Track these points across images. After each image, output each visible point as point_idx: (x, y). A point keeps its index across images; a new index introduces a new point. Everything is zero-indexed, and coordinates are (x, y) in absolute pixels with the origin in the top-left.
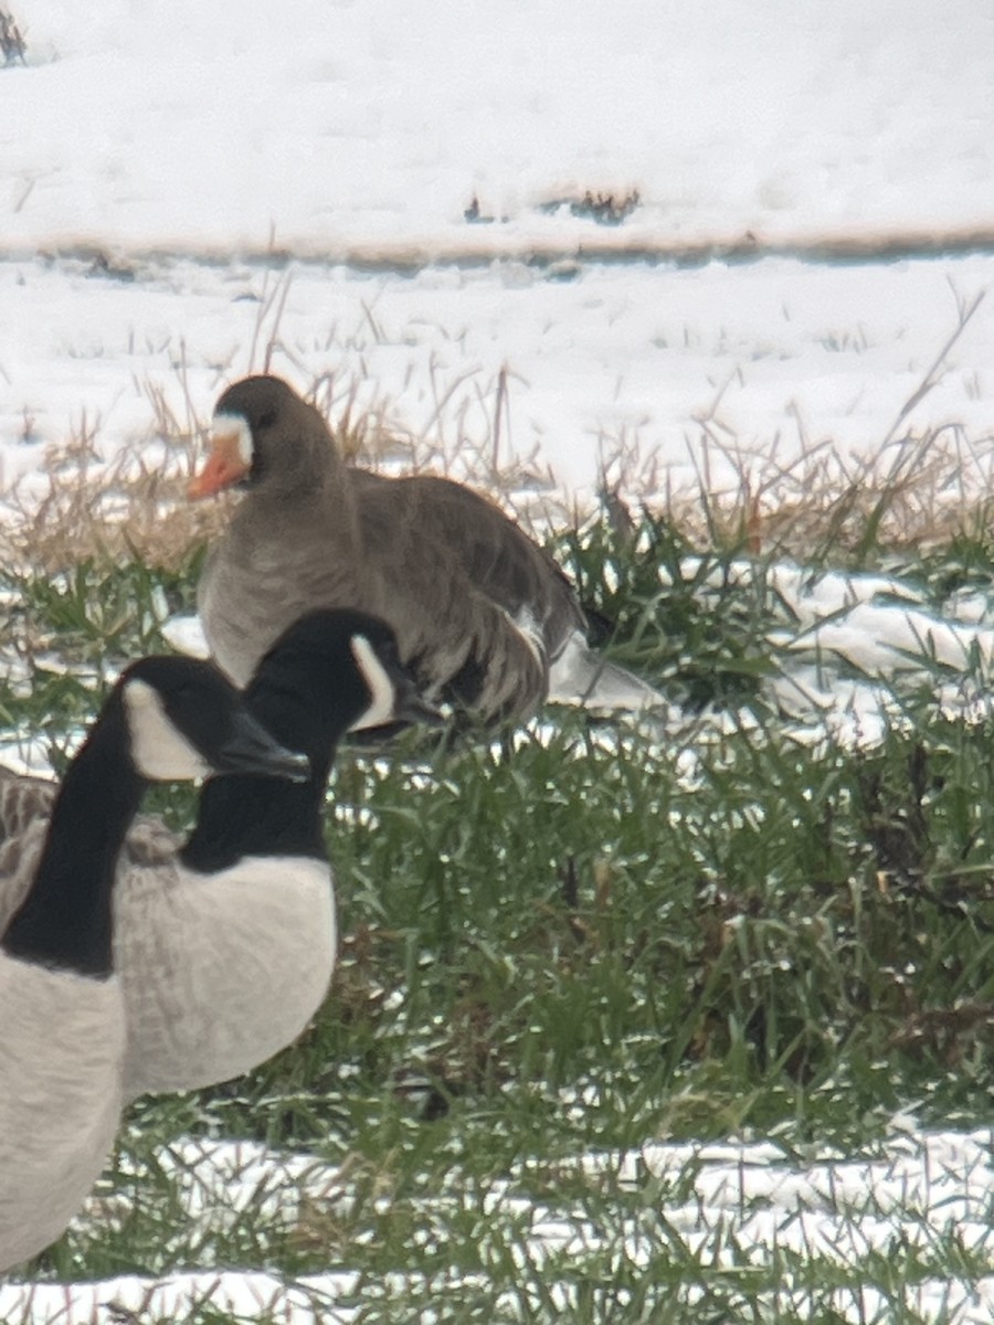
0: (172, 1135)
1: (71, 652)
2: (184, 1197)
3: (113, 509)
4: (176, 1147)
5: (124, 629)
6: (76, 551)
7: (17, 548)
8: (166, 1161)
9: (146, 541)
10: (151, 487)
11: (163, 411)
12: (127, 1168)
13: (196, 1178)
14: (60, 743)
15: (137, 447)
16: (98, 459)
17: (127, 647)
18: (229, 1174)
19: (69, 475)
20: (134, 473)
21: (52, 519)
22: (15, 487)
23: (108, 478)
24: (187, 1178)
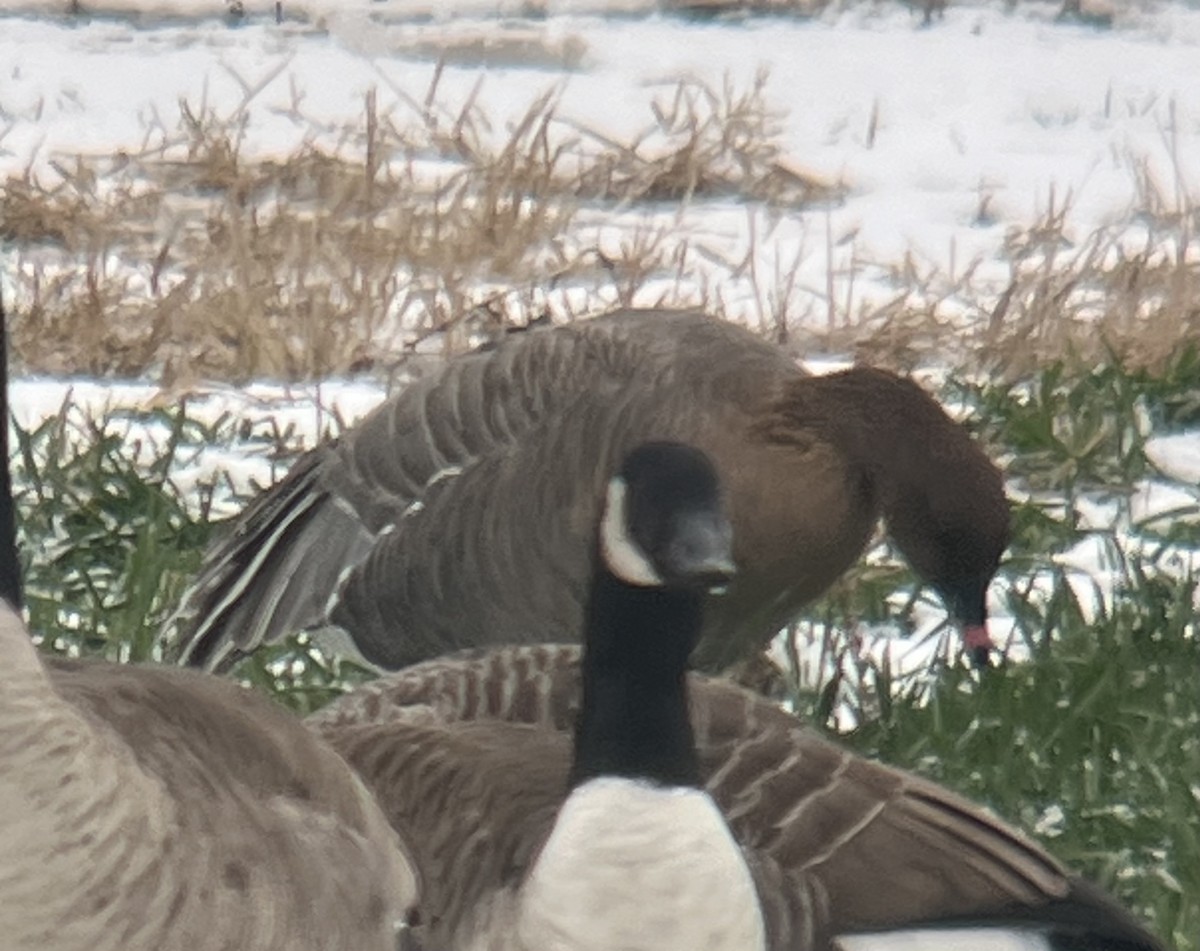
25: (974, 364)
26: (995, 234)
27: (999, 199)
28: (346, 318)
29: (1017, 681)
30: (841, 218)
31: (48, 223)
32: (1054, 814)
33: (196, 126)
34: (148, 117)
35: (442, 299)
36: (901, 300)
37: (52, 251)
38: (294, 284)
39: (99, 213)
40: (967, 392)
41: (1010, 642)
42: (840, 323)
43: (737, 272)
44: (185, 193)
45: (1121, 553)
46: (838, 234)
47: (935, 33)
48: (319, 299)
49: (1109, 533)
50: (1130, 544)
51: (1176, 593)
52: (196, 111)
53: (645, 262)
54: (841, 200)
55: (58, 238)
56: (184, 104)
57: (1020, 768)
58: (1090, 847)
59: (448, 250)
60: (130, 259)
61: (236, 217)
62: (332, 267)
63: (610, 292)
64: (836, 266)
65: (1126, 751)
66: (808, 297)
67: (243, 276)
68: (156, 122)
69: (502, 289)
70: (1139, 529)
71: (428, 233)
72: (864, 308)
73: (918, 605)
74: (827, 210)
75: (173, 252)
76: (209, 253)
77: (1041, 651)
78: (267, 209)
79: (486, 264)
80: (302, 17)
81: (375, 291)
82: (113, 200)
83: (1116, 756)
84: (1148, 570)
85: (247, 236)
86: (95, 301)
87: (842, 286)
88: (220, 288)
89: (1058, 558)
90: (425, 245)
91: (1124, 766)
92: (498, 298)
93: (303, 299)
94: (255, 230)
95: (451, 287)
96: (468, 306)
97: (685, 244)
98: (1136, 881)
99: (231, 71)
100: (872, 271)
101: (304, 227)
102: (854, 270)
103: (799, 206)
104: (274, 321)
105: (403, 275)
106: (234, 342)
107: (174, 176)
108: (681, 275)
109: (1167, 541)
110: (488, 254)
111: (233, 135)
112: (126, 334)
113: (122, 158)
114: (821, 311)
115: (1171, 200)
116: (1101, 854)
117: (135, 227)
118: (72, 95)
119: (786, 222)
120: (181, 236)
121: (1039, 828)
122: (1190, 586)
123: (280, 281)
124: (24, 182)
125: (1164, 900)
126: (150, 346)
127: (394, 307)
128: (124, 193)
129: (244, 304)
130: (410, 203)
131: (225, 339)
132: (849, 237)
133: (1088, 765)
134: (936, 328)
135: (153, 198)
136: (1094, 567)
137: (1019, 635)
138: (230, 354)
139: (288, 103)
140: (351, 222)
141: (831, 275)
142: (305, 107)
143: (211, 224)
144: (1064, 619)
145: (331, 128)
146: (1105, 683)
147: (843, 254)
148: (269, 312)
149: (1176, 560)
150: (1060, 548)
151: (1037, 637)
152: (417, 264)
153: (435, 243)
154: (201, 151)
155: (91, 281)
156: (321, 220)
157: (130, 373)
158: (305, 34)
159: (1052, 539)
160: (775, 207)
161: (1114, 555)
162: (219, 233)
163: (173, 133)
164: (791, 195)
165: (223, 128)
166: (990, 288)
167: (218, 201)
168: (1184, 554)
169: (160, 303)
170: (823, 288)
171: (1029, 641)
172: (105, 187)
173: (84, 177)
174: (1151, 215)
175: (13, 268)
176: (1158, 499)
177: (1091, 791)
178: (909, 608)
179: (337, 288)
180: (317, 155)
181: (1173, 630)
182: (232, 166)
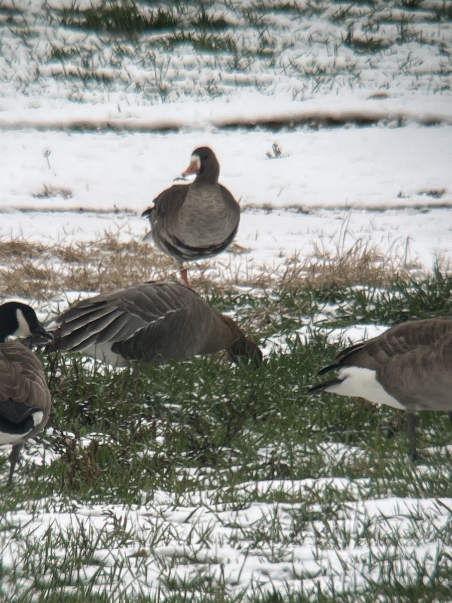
0: (320, 441)
1: (292, 313)
2: (323, 457)
3: (302, 275)
4: (321, 444)
5: (306, 306)
6: (293, 286)
7: (278, 285)
8: (319, 449)
9: (312, 283)
10: (313, 269)
11: (317, 249)
12: (308, 450)
13: (326, 453)
14: (289, 337)
15: (309, 258)
16: (299, 262)
17: (307, 312)
18: (335, 452)
19: (292, 266)
20: (309, 265)
21: (287, 277)
22: (278, 268)
23: (302, 266)
24: (324, 453)
25: (279, 288)
26: (283, 260)
27: (284, 252)
28: (140, 278)
29: (288, 358)
30: (249, 256)
31: (75, 257)
32: (296, 387)
33: (108, 236)
34: (97, 233)
35: (162, 273)
36: (263, 274)
37: (76, 263)
38: (129, 271)
39: (86, 255)
40: (277, 294)
41: (286, 349)
42: (249, 279)
43: (227, 268)
44: (105, 250)
45: (311, 330)
46: (249, 259)
47: (269, 215)
48: (135, 274)
49: (308, 325)
50: (313, 328)
51: (323, 339)
52: (108, 233)
53: (207, 265)
54: (249, 252)
55: (77, 260)
56: (105, 231)
57: (289, 378)
58: (304, 394)
59: (163, 263)
60: (93, 265)
61: (117, 256)
62: (138, 266)
63: (199, 272)
64: (249, 266)
65: (312, 373)
66: (242, 274)
67: (118, 268)
68: (100, 235)
69: (175, 271)
70: (315, 324)
71: (159, 259)
72: (255, 276)
73: (267, 341)
74: (246, 253)
75: (103, 264)
76: (110, 264)
77: (293, 351)
78: (124, 254)
79: (171, 266)
80: (131, 211)
81: (147, 272)
82: (90, 252)
83: (310, 374)
84: (317, 333)
85: (119, 260)
86: (86, 274)
87: (250, 271)
88: (113, 271)
89: (297, 331)
90: (158, 262)
91: (311, 376)
92: (175, 273)
93: (131, 274)
94: (121, 259)
95: (164, 271)
96: (168, 275)
97: (215, 262)
98: (314, 402)
99: (116, 224)
100: (256, 268)
101: (132, 257)
102: (252, 268)
103: (240, 253)
104: (125, 279)
105: (153, 268)
106: (116, 283)
107: (103, 247)
108: (215, 268)
109: (321, 327)
110: (172, 264)
111: (116, 237)
112: (92, 281)
113: (92, 243)
114: (245, 276)
115: (322, 252)
116: (306, 396)
117: (95, 258)
118: (81, 229)
119: (238, 257)
120: (104, 260)
121: (293, 390)
122: (326, 337)
123: (126, 269)
124: (70, 248)
125: (320, 406)
126: (97, 284)
127: (152, 275)
128: (92, 250)
129: (118, 274)
130: (155, 252)
131: (114, 282)
132: (251, 260)
133: (304, 376)
134: (270, 280)
135: (98, 251)
136: (305, 333)
137: (288, 348)
138: (115, 286)
139: (128, 230)
140: (142, 257)
141: (247, 268)
142: (131, 231)
143: (111, 257)
144: (298, 344)
145: (138, 236)
146: (308, 358)
147: (250, 264)
148: (124, 277)
149: (323, 331)
150: (298, 328)
151: (292, 348)
152: (156, 266)
153: (160, 260)
154: (109, 241)
155: (85, 269)
156: (135, 256)
157: (93, 290)
158: (132, 216)
159: (295, 327)
160: (235, 253)
161: (310, 330)
162: (113, 259)
163: (103, 237)
164: (239, 251)
165: (114, 236)
166: (282, 272)
167: (113, 252)
168: (325, 330)
169: (100, 274)
170: (245, 271)
171: (290, 348)
172: (88, 249)
173: (83, 247)
174: (318, 256)
175: (68, 267)
176: (320, 318)
177: (304, 382)
178: (265, 341)
179: (139, 271)
180: (134, 242)
181: (322, 346)
182: (116, 245)
